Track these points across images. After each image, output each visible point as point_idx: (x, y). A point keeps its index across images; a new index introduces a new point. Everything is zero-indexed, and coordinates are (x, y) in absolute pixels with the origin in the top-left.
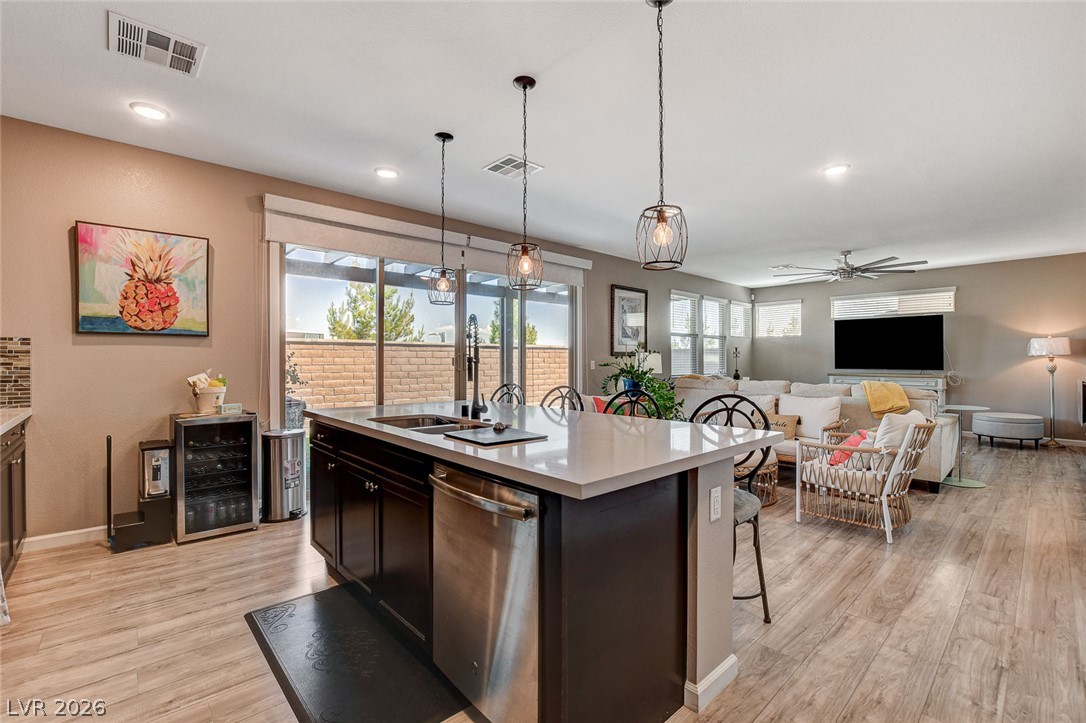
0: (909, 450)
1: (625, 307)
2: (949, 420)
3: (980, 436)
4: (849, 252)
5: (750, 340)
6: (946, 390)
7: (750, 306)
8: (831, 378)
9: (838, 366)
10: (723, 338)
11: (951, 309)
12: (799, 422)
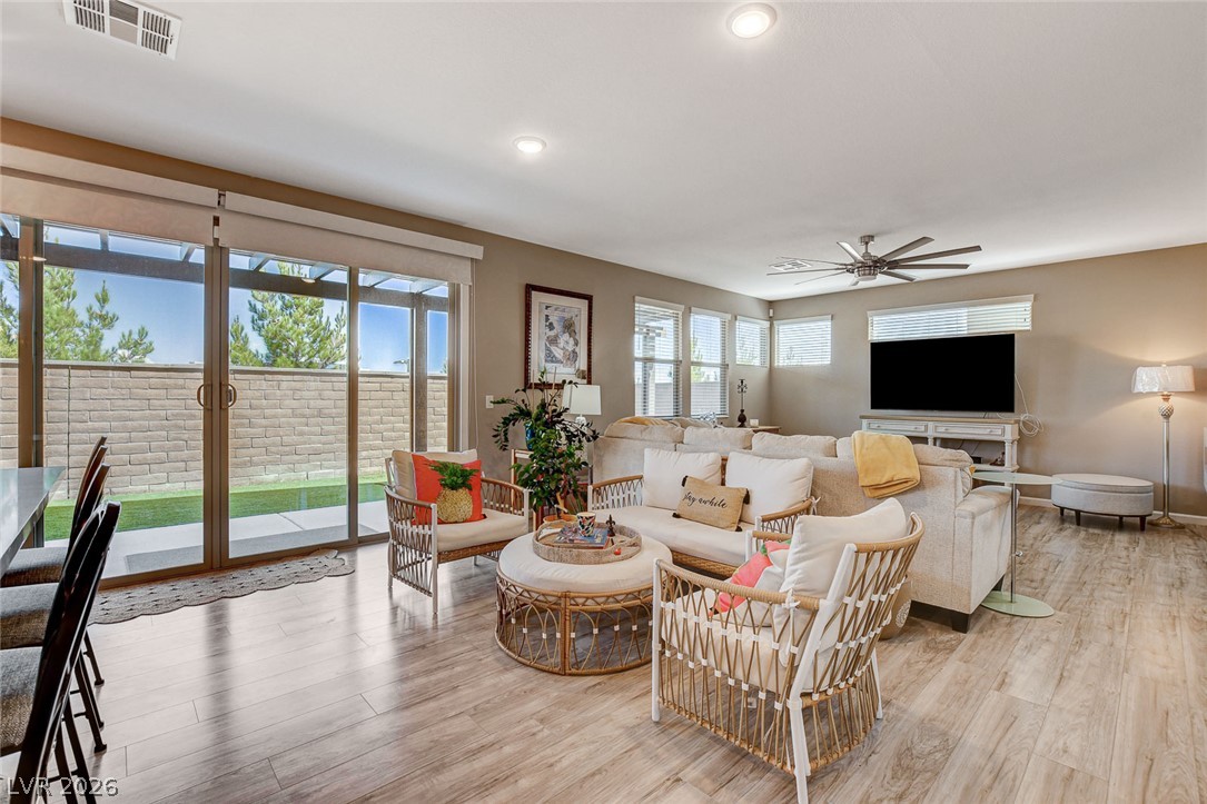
0: (847, 600)
1: (552, 319)
2: (992, 502)
3: (1062, 509)
4: (871, 237)
5: (766, 370)
6: (1019, 441)
7: (767, 324)
8: (865, 422)
9: (874, 406)
10: (724, 367)
11: (1027, 326)
12: (747, 500)
